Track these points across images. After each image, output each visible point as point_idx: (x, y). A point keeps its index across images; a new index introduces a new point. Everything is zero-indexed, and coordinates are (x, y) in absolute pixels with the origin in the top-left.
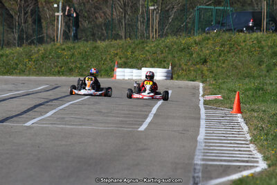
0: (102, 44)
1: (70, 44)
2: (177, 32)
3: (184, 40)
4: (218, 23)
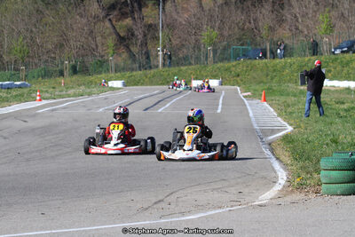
0: (183, 68)
1: (167, 69)
2: (222, 60)
3: (227, 65)
4: (244, 55)
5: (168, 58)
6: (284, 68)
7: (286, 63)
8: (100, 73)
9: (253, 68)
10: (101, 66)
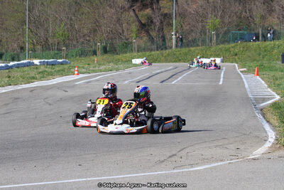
0: (192, 49)
1: (179, 49)
2: (223, 42)
3: (227, 46)
4: (241, 38)
5: (180, 41)
6: (273, 48)
7: (275, 45)
8: (126, 52)
9: (248, 49)
10: (126, 47)
